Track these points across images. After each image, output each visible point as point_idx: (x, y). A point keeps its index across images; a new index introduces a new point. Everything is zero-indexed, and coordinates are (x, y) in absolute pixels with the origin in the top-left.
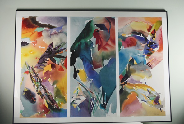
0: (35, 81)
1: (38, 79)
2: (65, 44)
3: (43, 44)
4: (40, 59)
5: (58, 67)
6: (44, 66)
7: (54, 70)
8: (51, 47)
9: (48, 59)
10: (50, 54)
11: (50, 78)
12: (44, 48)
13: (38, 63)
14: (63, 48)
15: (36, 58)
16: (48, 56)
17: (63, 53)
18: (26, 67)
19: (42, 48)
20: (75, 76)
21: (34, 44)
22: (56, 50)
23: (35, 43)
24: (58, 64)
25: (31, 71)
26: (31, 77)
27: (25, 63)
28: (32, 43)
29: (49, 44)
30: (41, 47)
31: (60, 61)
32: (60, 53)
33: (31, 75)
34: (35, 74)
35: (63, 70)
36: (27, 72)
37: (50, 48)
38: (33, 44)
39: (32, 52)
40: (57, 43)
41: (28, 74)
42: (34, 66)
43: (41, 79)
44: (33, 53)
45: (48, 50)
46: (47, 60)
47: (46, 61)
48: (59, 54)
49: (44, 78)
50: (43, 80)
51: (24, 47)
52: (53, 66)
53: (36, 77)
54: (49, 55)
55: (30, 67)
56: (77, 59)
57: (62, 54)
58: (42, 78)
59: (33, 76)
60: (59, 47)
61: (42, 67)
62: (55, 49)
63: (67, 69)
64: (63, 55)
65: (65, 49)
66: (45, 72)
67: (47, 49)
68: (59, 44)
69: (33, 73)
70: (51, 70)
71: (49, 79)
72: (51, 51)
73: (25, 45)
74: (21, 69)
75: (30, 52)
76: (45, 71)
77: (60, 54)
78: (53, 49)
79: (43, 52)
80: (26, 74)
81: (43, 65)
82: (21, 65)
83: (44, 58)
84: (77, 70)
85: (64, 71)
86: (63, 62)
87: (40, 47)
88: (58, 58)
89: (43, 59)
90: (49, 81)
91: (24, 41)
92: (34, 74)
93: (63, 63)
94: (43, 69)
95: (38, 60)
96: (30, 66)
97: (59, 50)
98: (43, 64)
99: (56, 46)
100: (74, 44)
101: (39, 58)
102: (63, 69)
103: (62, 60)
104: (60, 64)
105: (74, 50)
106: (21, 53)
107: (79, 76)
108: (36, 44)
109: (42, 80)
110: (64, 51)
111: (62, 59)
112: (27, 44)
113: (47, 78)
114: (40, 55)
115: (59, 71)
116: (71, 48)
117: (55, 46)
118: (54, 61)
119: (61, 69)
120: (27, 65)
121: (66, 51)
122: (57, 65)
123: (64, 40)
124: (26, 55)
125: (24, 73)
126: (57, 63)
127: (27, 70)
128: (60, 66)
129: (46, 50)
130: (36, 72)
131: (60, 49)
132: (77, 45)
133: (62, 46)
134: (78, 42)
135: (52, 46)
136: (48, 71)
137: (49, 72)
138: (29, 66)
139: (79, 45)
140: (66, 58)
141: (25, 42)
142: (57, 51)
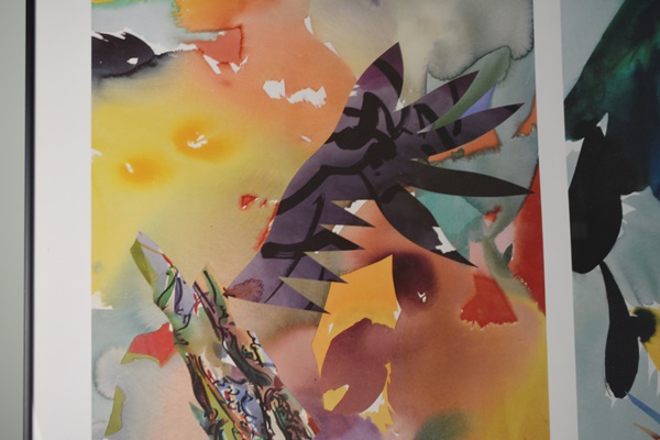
0: (244, 426)
1: (265, 405)
2: (520, 66)
3: (306, 62)
4: (283, 207)
5: (457, 285)
6: (326, 276)
7: (421, 318)
8: (384, 91)
9: (356, 207)
10: (373, 158)
11: (381, 401)
12: (316, 97)
13: (269, 250)
14: (498, 99)
15: (247, 200)
16: (356, 180)
17: (497, 146)
18: (147, 292)
19: (295, 98)
20: (620, 371)
21: (224, 64)
22: (433, 117)
23: (230, 47)
24: (454, 256)
25: (199, 330)
26: (199, 390)
27: (137, 251)
28: (201, 51)
29: (360, 63)
30: (290, 90)
31: (475, 225)
32: (467, 147)
33: (195, 366)
34: (241, 357)
35: (505, 314)
36: (156, 345)
37: (371, 104)
38: (213, 63)
39: (202, 141)
40: (440, 52)
41: (163, 359)
42: (224, 280)
43: (294, 403)
44: (212, 151)
45: (354, 122)
46: (354, 221)
47: (338, 229)
48: (461, 155)
49: (332, 400)
50: (320, 416)
51: (116, 87)
52: (412, 278)
53: (250, 388)
54: (368, 171)
55: (189, 291)
56: (627, 209)
57: (492, 157)
58: (312, 395)
59: (218, 374)
60: (456, 87)
61: (309, 288)
62: (423, 110)
63: (542, 307)
64: (500, 165)
65: (513, 109)
66: (338, 342)
67: (348, 111)
68: (455, 66)
69: (218, 352)
70: (390, 313)
71: (378, 409)
72: (382, 125)
73: (130, 72)
74: (96, 314)
75: (184, 135)
76: (330, 328)
77: (471, 155)
78: (400, 106)
79: (313, 142)
80: (148, 365)
81: (315, 264)
82: (96, 268)
83: (320, 202)
84: (631, 308)
85: (513, 318)
86: (506, 239)
87: (274, 89)
88: (458, 200)
89: (309, 203)
90: (373, 429)
91: (119, 34)
92: (228, 360)
93: (502, 249)
94: (310, 306)
95: (260, 220)
96: (190, 275)
97: (458, 123)
98: (318, 256)
99: (434, 85)
100: (599, 63)
101: (274, 202)
102: (507, 307)
103: (493, 213)
104: (476, 253)
105: (603, 124)
106: (94, 146)
107: (652, 367)
108: (238, 60)
109: (304, 416)
110: (506, 129)
111: (490, 202)
112: (150, 60)
113: (361, 397)
114: (282, 173)
115: (473, 326)
116: (570, 102)
117: (418, 78)
118: (419, 224)
119: (490, 306)
120: (158, 266)
121: (528, 128)
122: (444, 268)
123: (503, 29)
124: (143, 171)
125: (122, 352)
126: (446, 247)
127: (156, 319)
128: (479, 278)
129: (333, 122)
130: (246, 343)
131: (472, 105)
132: (626, 70)
133: (490, 84)
134: (636, 42)
135: (396, 80)
136: (365, 323)
137: (370, 339)
138: (177, 282)
139: (639, 74)
140: (532, 193)
141: (133, 45)
142: (441, 131)
